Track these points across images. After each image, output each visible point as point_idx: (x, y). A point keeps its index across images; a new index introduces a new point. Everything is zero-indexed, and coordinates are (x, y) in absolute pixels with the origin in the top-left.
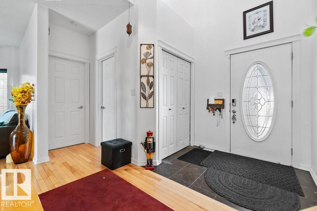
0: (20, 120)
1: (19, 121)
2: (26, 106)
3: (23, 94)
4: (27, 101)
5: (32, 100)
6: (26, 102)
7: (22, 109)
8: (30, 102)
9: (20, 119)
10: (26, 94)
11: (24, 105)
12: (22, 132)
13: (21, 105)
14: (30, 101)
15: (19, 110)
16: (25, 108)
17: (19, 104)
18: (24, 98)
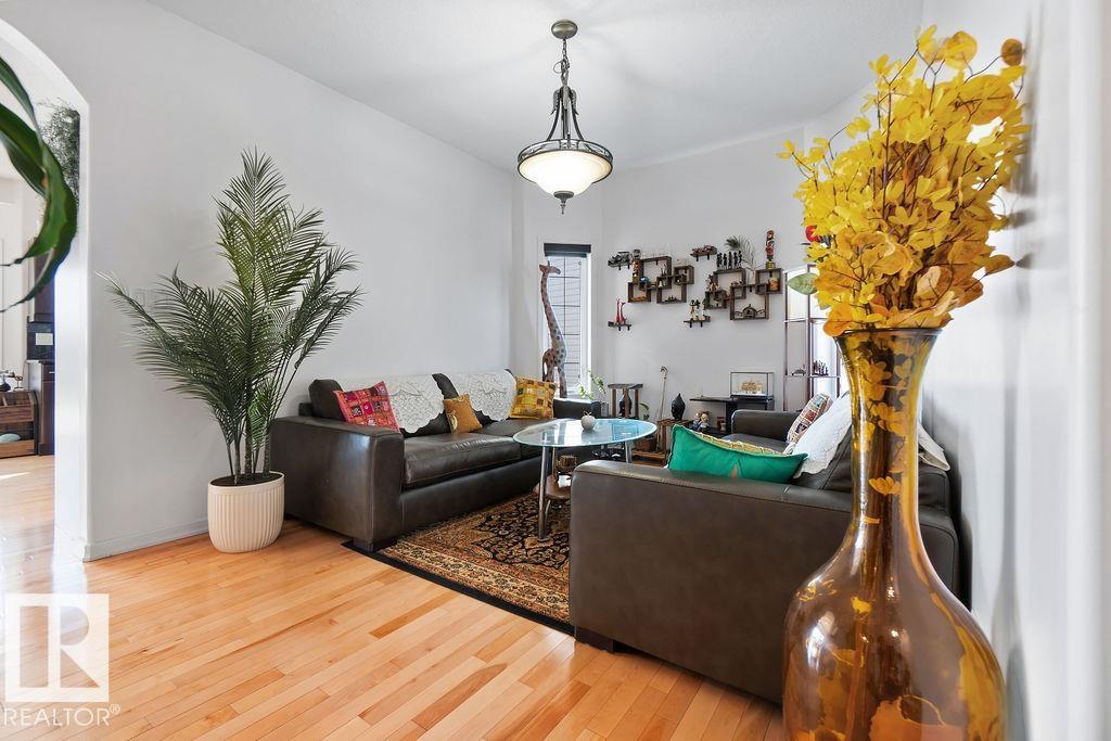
0: (870, 489)
1: (863, 497)
2: (927, 334)
3: (893, 191)
4: (935, 272)
5: (1002, 263)
6: (925, 285)
7: (889, 368)
8: (974, 291)
9: (872, 475)
10: (924, 184)
11: (909, 318)
12: (887, 613)
13: (877, 318)
14: (979, 274)
15: (860, 379)
16: (918, 360)
17: (858, 315)
18: (903, 236)
